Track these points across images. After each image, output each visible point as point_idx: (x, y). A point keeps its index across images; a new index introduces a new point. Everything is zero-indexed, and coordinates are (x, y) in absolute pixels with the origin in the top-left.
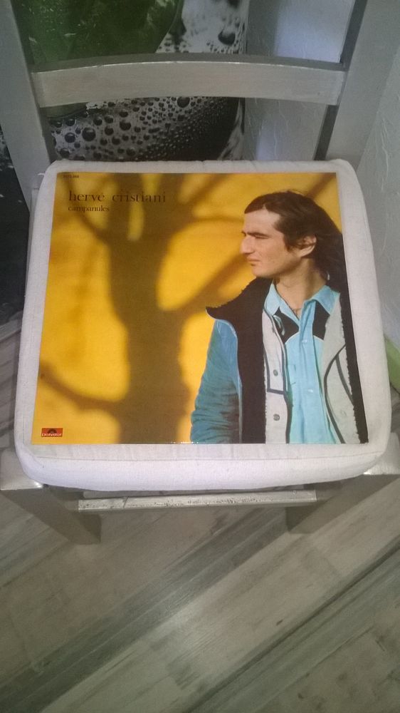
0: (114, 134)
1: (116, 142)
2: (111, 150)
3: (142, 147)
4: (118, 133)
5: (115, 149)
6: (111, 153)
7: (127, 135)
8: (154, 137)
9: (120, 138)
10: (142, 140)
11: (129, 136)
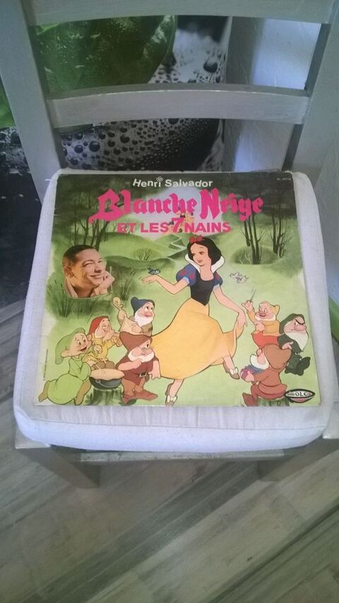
10: (138, 150)
11: (128, 147)
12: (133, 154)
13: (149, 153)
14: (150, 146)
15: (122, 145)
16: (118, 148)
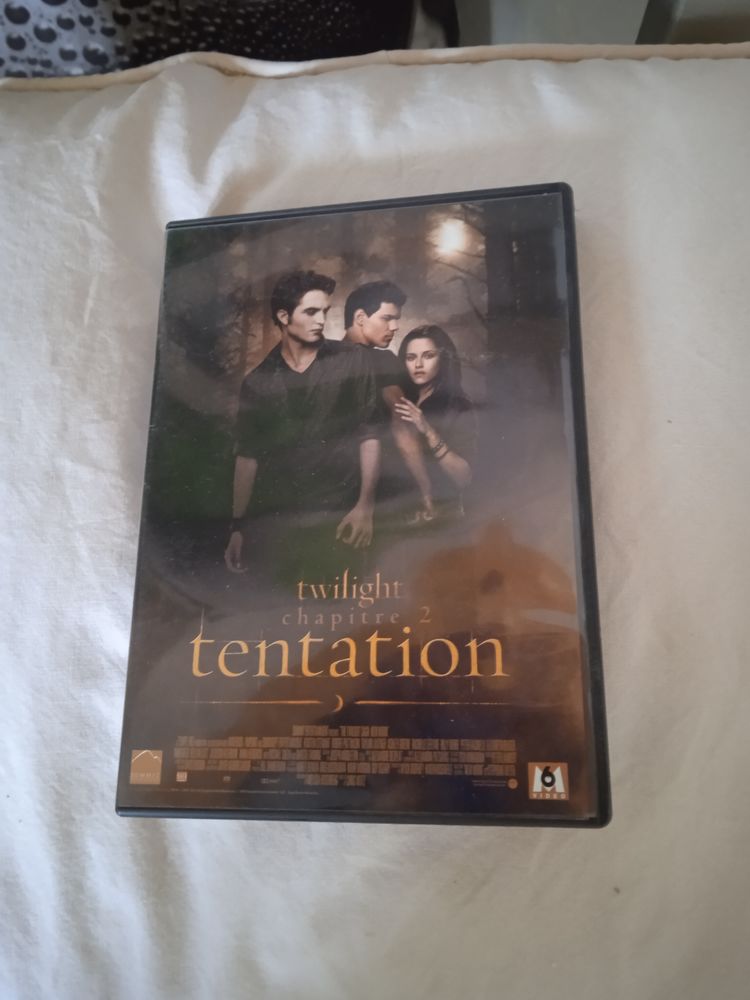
0: (33, 20)
1: (47, 36)
2: (45, 57)
3: (120, 43)
4: (41, 16)
5: (52, 52)
6: (47, 64)
7: (66, 15)
8: (144, 18)
9: (54, 26)
10: (110, 24)
11: (75, 18)
12: (100, 36)
13: (150, 34)
14: (143, 11)
15: (54, 11)
16: (44, 25)
